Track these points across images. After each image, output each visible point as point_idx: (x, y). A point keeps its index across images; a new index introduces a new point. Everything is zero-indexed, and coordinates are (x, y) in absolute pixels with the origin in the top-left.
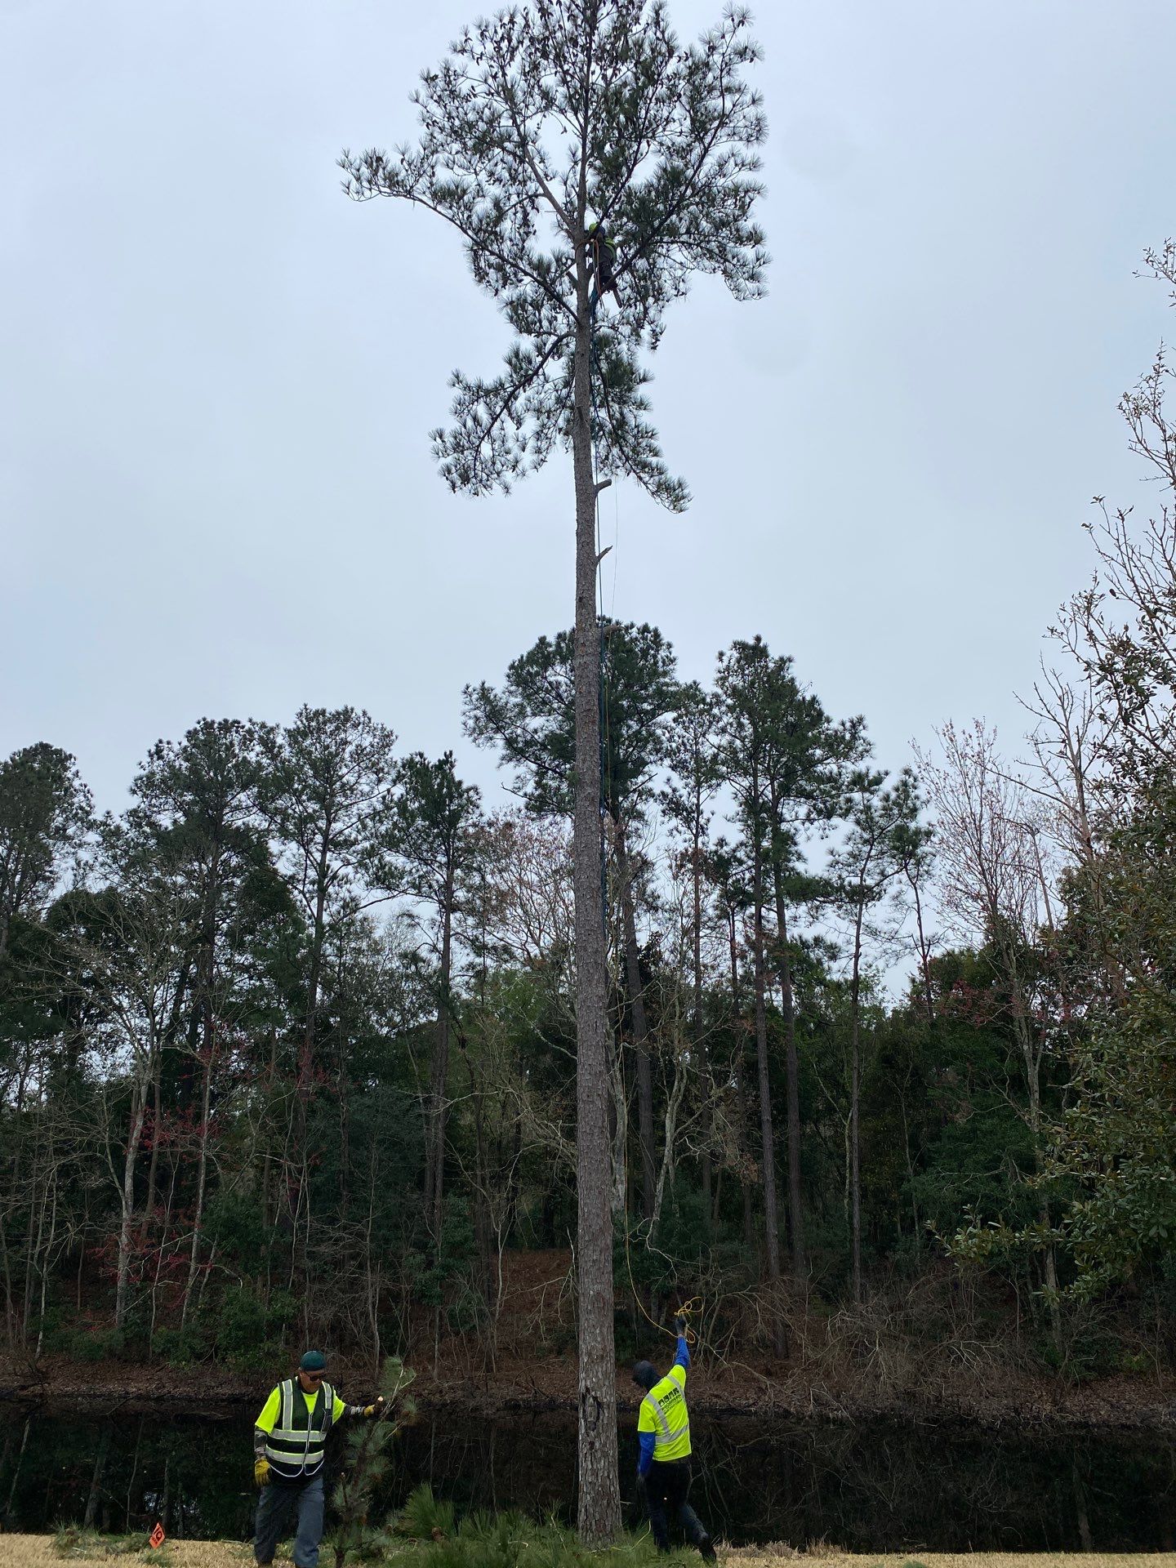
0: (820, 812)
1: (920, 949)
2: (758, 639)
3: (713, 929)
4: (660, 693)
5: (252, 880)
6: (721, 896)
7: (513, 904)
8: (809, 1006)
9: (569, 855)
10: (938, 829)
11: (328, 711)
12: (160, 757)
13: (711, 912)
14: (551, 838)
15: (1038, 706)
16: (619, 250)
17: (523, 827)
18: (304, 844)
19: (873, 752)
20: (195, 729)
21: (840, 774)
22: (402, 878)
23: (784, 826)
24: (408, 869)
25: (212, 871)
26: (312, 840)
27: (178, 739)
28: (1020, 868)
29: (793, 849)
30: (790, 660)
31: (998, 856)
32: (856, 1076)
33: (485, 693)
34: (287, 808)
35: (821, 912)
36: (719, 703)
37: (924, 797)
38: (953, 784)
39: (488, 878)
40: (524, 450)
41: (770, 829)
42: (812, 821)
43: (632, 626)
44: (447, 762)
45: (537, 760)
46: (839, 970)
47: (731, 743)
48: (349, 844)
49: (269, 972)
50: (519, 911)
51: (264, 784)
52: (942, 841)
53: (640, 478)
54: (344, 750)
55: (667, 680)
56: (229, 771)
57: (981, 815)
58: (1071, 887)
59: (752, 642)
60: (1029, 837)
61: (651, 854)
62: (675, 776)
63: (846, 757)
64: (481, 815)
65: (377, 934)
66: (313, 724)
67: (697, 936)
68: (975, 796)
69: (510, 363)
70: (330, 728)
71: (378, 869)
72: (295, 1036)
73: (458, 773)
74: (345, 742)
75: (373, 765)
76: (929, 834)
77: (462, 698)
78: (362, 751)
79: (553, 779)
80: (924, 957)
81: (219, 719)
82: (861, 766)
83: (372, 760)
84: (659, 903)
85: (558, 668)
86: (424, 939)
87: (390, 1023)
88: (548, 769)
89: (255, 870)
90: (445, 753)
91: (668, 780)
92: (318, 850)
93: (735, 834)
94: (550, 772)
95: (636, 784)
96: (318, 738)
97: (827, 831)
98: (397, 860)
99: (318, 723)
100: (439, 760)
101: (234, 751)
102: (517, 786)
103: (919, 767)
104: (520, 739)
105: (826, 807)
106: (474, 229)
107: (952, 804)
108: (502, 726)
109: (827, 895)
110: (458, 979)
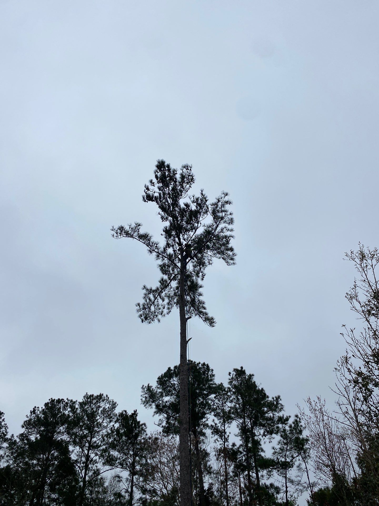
0: (268, 432)
1: (310, 488)
2: (242, 368)
3: (232, 481)
4: (210, 388)
5: (62, 462)
6: (235, 467)
7: (157, 472)
9: (179, 450)
10: (310, 438)
11: (94, 395)
12: (35, 413)
13: (231, 474)
14: (171, 444)
15: (338, 391)
16: (193, 251)
17: (161, 440)
18: (82, 447)
19: (284, 409)
20: (48, 402)
21: (274, 417)
22: (116, 461)
23: (256, 438)
24: (119, 457)
25: (47, 458)
26: (84, 445)
27: (41, 406)
28: (341, 453)
29: (260, 447)
30: (253, 375)
31: (333, 449)
33: (149, 388)
34: (77, 432)
35: (272, 473)
36: (230, 391)
37: (304, 426)
38: (313, 421)
39: (149, 461)
40: (164, 308)
41: (251, 439)
42: (265, 436)
43: (200, 363)
44: (135, 414)
45: (167, 413)
46: (280, 498)
47: (235, 406)
48: (98, 446)
50: (160, 474)
51: (69, 423)
52: (312, 443)
53: (200, 316)
54: (99, 410)
55: (212, 382)
56: (58, 418)
57: (324, 433)
58: (360, 461)
59: (240, 369)
60: (342, 441)
61: (208, 451)
62: (216, 419)
63: (275, 411)
64: (146, 435)
65: (106, 485)
66: (89, 400)
67: (227, 484)
68: (321, 425)
69: (160, 282)
70: (94, 401)
71: (107, 457)
73: (138, 419)
74: (99, 407)
76: (307, 440)
77: (141, 390)
78: (105, 410)
79: (173, 420)
80: (312, 492)
81: (56, 399)
82: (281, 414)
83: (108, 414)
84: (212, 470)
85: (174, 379)
86: (123, 487)
88: (171, 416)
89: (63, 458)
90: (134, 411)
91: (214, 420)
92: (86, 450)
93: (238, 441)
94: (171, 418)
95: (202, 422)
96: (90, 405)
97: (271, 439)
98: (115, 453)
99: (90, 400)
100: (132, 413)
101: (60, 410)
102: (160, 423)
103: (301, 414)
104: (161, 405)
105: (270, 430)
106: (150, 246)
107: (314, 428)
108: (155, 400)
109: (273, 466)
110: (136, 504)
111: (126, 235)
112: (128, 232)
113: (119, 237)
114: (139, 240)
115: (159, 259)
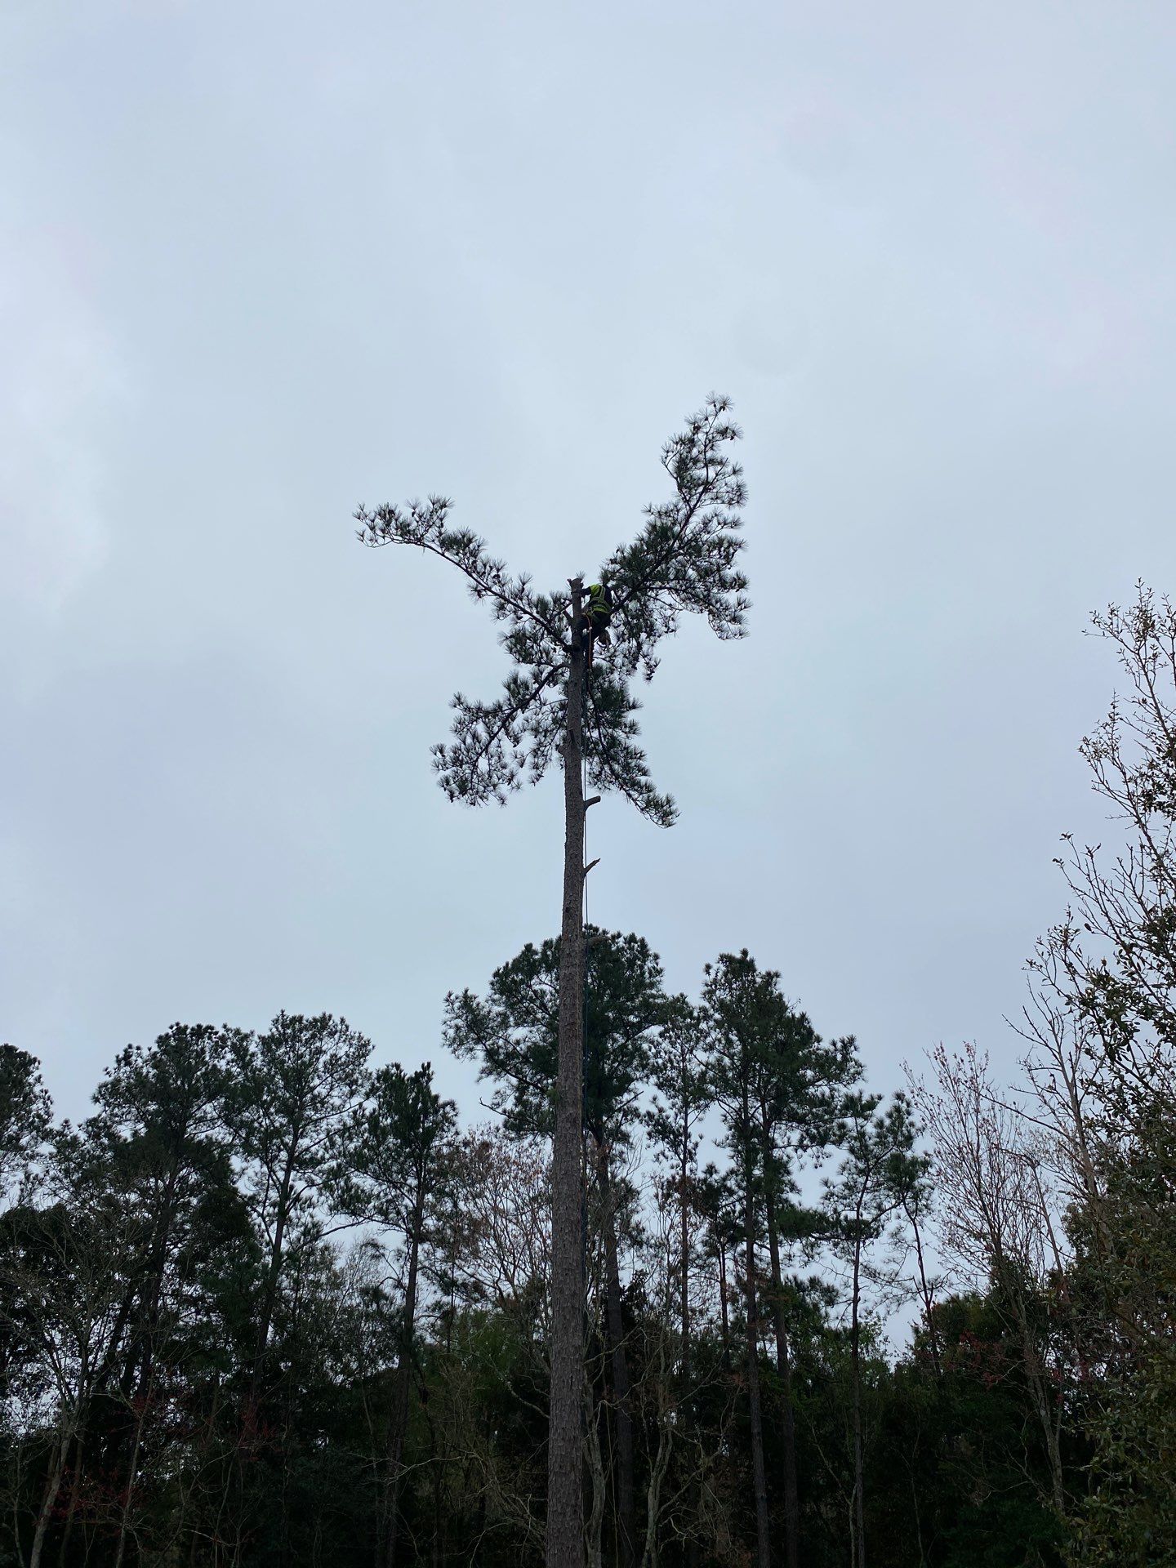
0: (813, 1138)
1: (923, 1294)
2: (745, 953)
3: (701, 1267)
4: (646, 1005)
5: (210, 1199)
6: (710, 1231)
7: (486, 1236)
8: (805, 1359)
9: (549, 1180)
10: (935, 1160)
11: (305, 1018)
12: (128, 1064)
13: (700, 1248)
14: (529, 1161)
15: (1029, 1031)
17: (500, 1148)
18: (268, 1161)
19: (865, 1074)
20: (167, 1035)
21: (832, 1097)
22: (369, 1203)
23: (776, 1153)
24: (375, 1192)
25: (170, 1186)
26: (276, 1157)
27: (148, 1044)
28: (1023, 1204)
29: (786, 1178)
30: (777, 975)
31: (998, 1190)
32: (858, 1444)
33: (467, 1001)
34: (253, 1121)
35: (816, 1250)
36: (707, 1017)
37: (919, 1125)
38: (948, 1111)
39: (461, 1204)
40: (520, 766)
41: (761, 1155)
42: (805, 1148)
43: (619, 935)
44: (425, 1074)
45: (518, 1073)
46: (837, 1317)
47: (719, 1061)
48: (315, 1162)
49: (218, 1306)
50: (493, 1243)
51: (231, 1094)
52: (939, 1173)
53: (629, 795)
54: (318, 1059)
55: (654, 992)
56: (198, 1081)
57: (978, 1145)
58: (1077, 1227)
59: (738, 956)
60: (1029, 1169)
61: (636, 1183)
62: (661, 1095)
63: (839, 1080)
64: (457, 1133)
65: (339, 1265)
66: (289, 1031)
67: (685, 1275)
68: (971, 1124)
69: (508, 688)
70: (306, 1035)
71: (343, 1192)
72: (241, 1383)
73: (435, 1088)
74: (320, 1051)
75: (347, 1077)
76: (926, 1164)
77: (444, 1006)
78: (337, 1060)
79: (534, 1095)
80: (928, 1303)
81: (192, 1024)
82: (854, 1090)
83: (346, 1072)
84: (644, 1237)
85: (543, 976)
86: (388, 1272)
87: (346, 1370)
88: (529, 1084)
89: (214, 1189)
90: (423, 1065)
91: (655, 1099)
92: (282, 1169)
93: (725, 1161)
94: (531, 1087)
95: (621, 1102)
96: (293, 1047)
97: (821, 1159)
98: (364, 1181)
99: (293, 1030)
100: (416, 1073)
101: (204, 1058)
102: (496, 1101)
103: (912, 1092)
104: (501, 1051)
105: (819, 1132)
106: (478, 573)
107: (948, 1132)
108: (483, 1037)
109: (822, 1231)
110: (424, 1322)
111: (401, 536)
112: (409, 525)
113: (381, 540)
114: (443, 555)
115: (505, 616)
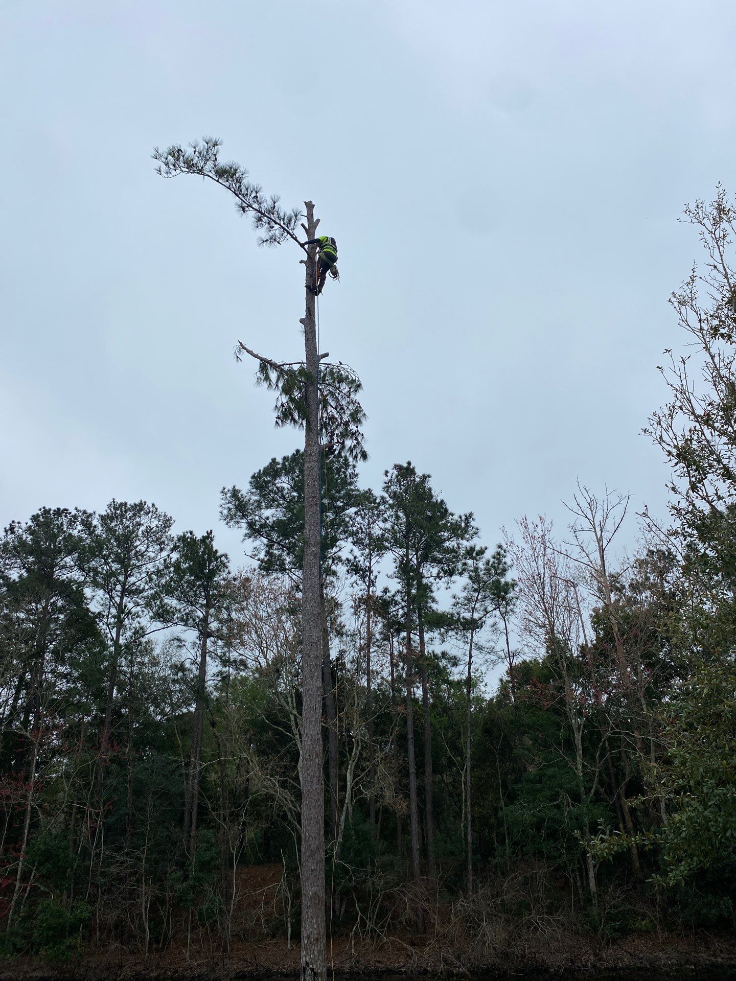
0: (445, 572)
1: (508, 659)
2: (409, 463)
3: (379, 647)
4: (348, 495)
5: (72, 615)
6: (384, 626)
7: (249, 632)
8: (437, 697)
10: (520, 583)
11: (128, 503)
12: (13, 533)
13: (378, 636)
14: (276, 588)
15: (576, 508)
17: (257, 581)
18: (109, 591)
19: (480, 534)
20: (38, 514)
21: (459, 548)
22: (174, 615)
23: (424, 581)
24: (178, 608)
25: (45, 609)
26: (114, 589)
27: (25, 520)
28: (569, 609)
29: (430, 595)
30: (429, 476)
31: (554, 600)
32: (469, 742)
33: (235, 493)
34: (98, 567)
35: (446, 636)
36: (385, 502)
37: (509, 563)
38: (527, 554)
39: (233, 614)
41: (415, 582)
42: (440, 578)
44: (209, 537)
45: (268, 536)
46: (457, 674)
47: (392, 527)
48: (139, 591)
49: (82, 677)
50: (253, 636)
51: (83, 551)
52: (521, 590)
54: (138, 529)
55: (352, 487)
56: (60, 542)
57: (544, 575)
58: (598, 619)
59: (405, 465)
60: (572, 588)
61: (341, 598)
62: (355, 548)
63: (462, 537)
64: (229, 573)
65: (155, 652)
66: (118, 512)
67: (369, 651)
68: (540, 563)
70: (129, 514)
71: (159, 608)
72: (98, 722)
73: (216, 545)
74: (140, 524)
75: (157, 540)
76: (513, 585)
77: (220, 495)
78: (151, 530)
79: (279, 549)
80: (511, 664)
81: (54, 508)
82: (471, 543)
83: (156, 537)
84: (344, 631)
85: (283, 478)
86: (188, 655)
87: (163, 713)
88: (276, 542)
89: (74, 609)
90: (207, 532)
91: (352, 551)
92: (118, 596)
93: (395, 585)
94: (276, 544)
95: (331, 553)
96: (122, 521)
97: (450, 584)
98: (171, 602)
99: (121, 511)
100: (203, 536)
101: (63, 529)
102: (254, 553)
103: (507, 544)
104: (257, 523)
105: (449, 569)
106: (243, 194)
107: (527, 567)
108: (246, 515)
109: (449, 625)
110: (211, 682)
111: (187, 168)
112: (192, 160)
113: (173, 172)
114: (218, 181)
